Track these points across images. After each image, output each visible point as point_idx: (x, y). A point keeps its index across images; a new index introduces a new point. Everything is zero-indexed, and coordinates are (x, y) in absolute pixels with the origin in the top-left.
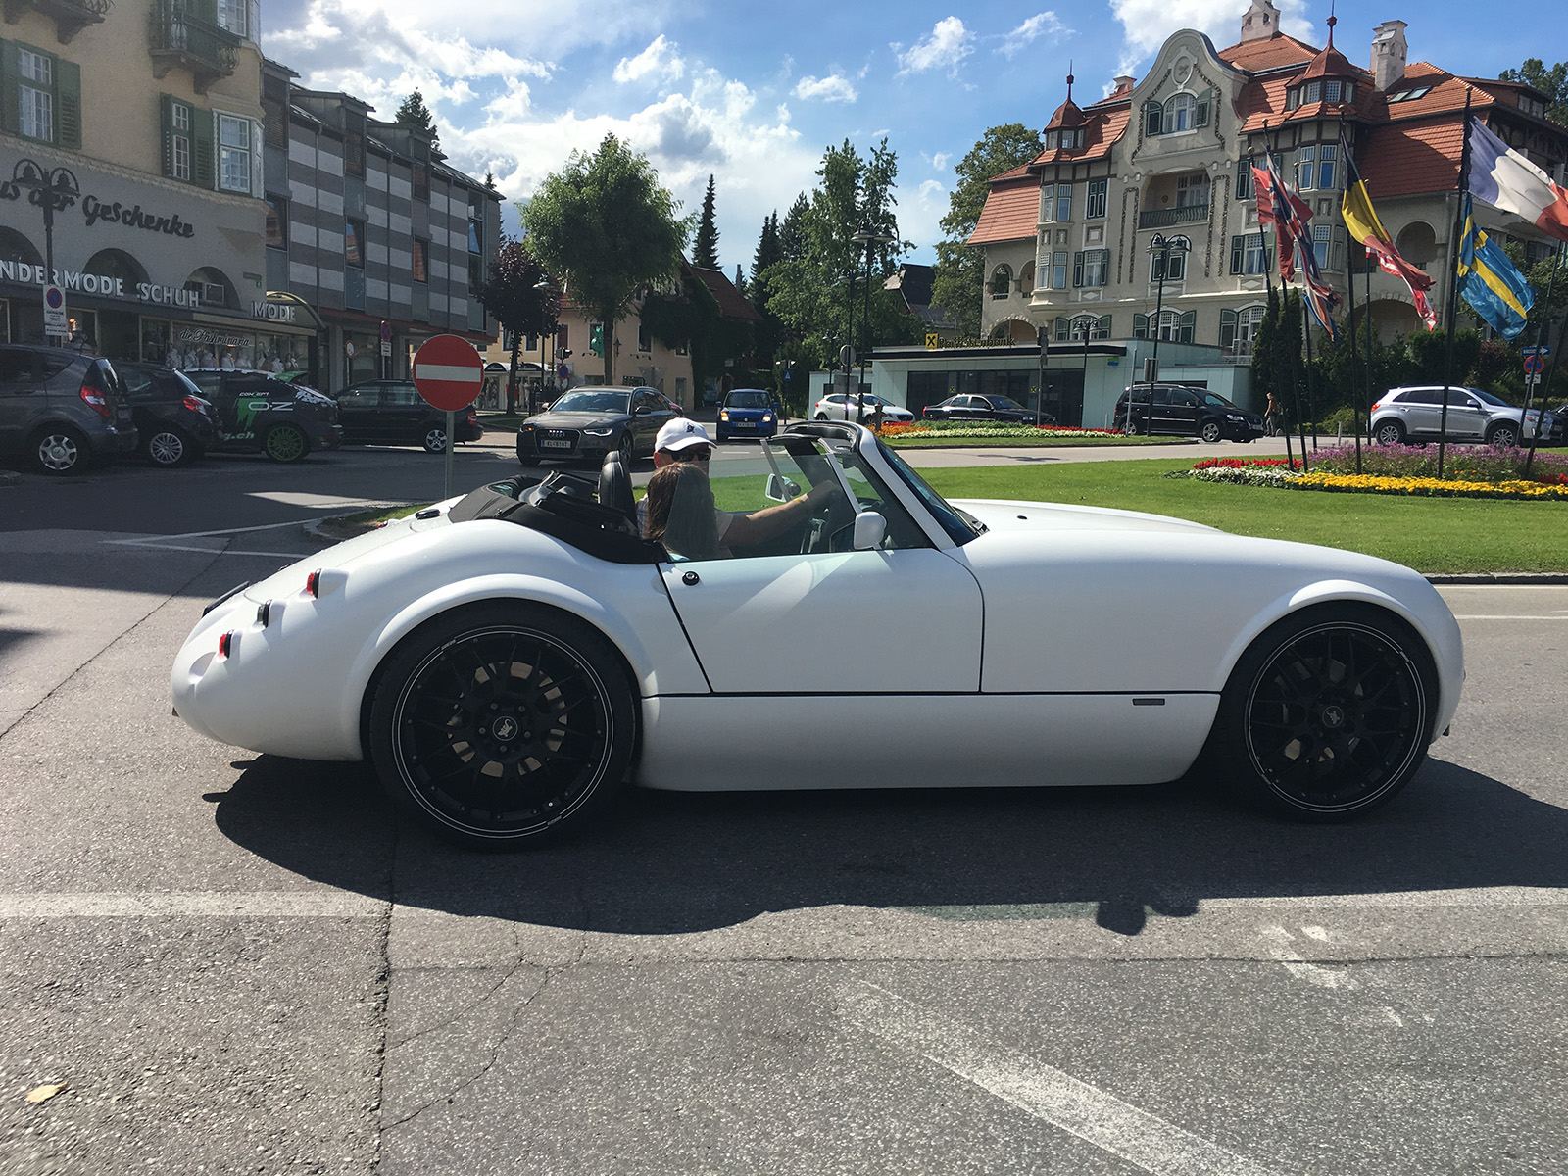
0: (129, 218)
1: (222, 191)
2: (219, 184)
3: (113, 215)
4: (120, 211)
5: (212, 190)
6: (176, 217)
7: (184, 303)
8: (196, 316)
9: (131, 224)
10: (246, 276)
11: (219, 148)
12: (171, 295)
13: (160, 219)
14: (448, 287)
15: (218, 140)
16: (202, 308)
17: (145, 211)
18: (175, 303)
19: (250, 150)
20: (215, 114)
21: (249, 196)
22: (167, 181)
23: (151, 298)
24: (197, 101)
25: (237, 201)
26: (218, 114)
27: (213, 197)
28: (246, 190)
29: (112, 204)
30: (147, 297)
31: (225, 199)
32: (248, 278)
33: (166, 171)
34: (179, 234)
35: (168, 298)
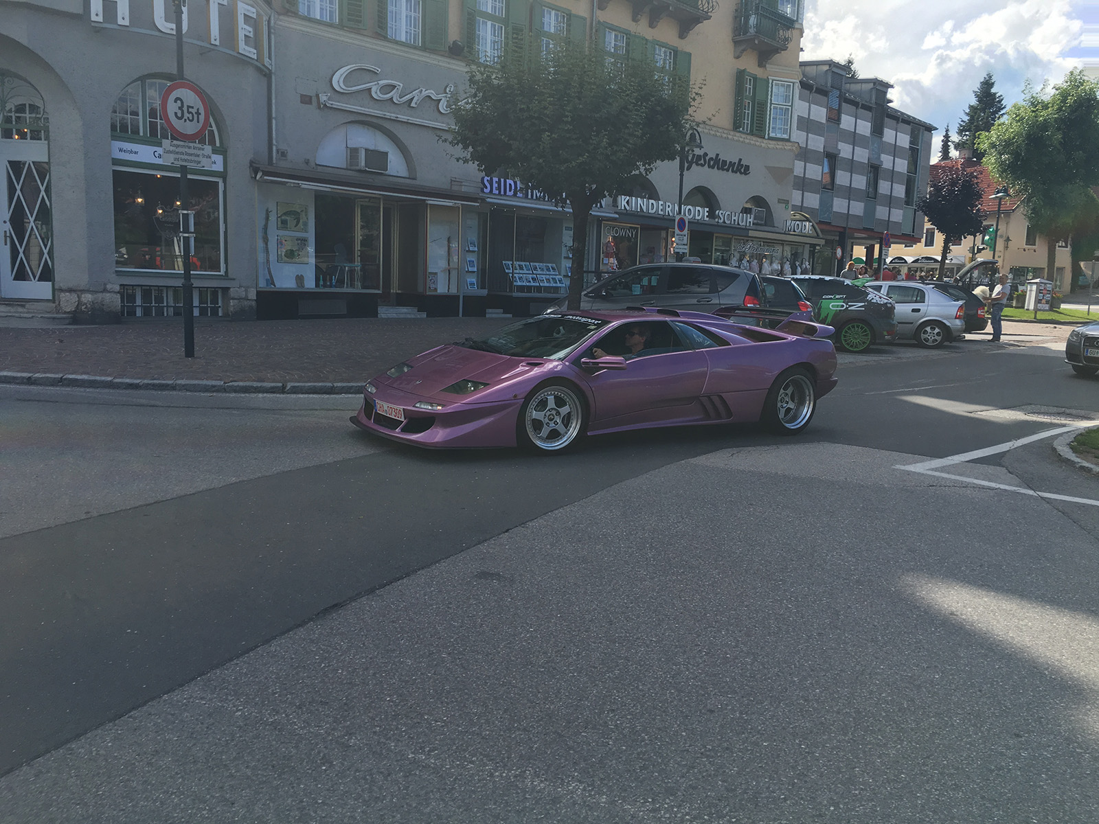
0: (712, 163)
1: (771, 139)
2: (769, 134)
3: (702, 162)
4: (707, 158)
5: (764, 138)
6: (740, 160)
7: (744, 224)
8: (751, 233)
9: (713, 167)
10: (780, 201)
11: (771, 106)
12: (736, 218)
13: (731, 162)
14: (890, 201)
15: (771, 100)
16: (754, 227)
17: (722, 157)
18: (738, 224)
19: (792, 106)
20: (771, 81)
21: (788, 140)
22: (738, 134)
23: (724, 222)
24: (759, 72)
25: (780, 145)
26: (773, 80)
27: (764, 143)
28: (785, 136)
29: (702, 154)
30: (722, 221)
31: (772, 144)
32: (781, 203)
33: (737, 126)
34: (741, 173)
35: (735, 220)
